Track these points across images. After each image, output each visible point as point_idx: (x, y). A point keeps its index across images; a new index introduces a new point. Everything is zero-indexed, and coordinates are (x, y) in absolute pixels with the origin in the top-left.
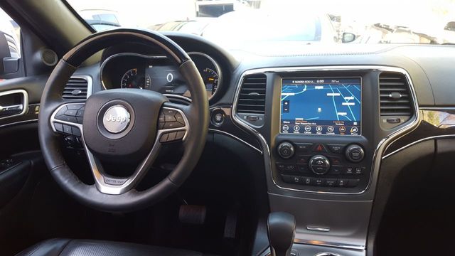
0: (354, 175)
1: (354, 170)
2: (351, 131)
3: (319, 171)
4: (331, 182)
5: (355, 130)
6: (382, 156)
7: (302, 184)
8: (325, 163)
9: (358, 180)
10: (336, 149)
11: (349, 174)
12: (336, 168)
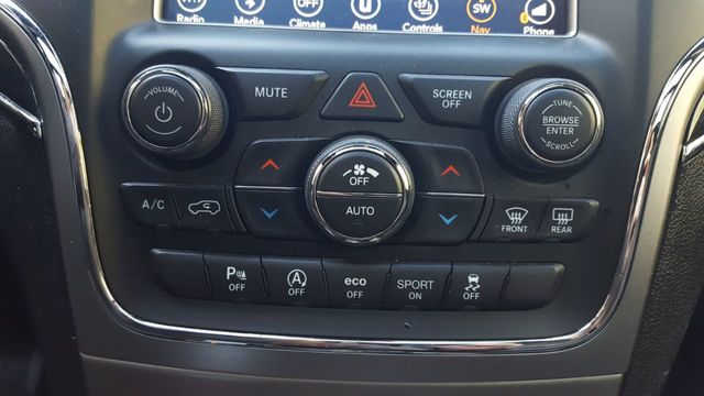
0: (536, 245)
1: (540, 214)
2: (525, 17)
3: (352, 227)
4: (415, 283)
5: (541, 10)
6: (685, 142)
7: (266, 299)
8: (387, 181)
9: (558, 268)
10: (452, 99)
11: (516, 240)
12: (449, 206)
